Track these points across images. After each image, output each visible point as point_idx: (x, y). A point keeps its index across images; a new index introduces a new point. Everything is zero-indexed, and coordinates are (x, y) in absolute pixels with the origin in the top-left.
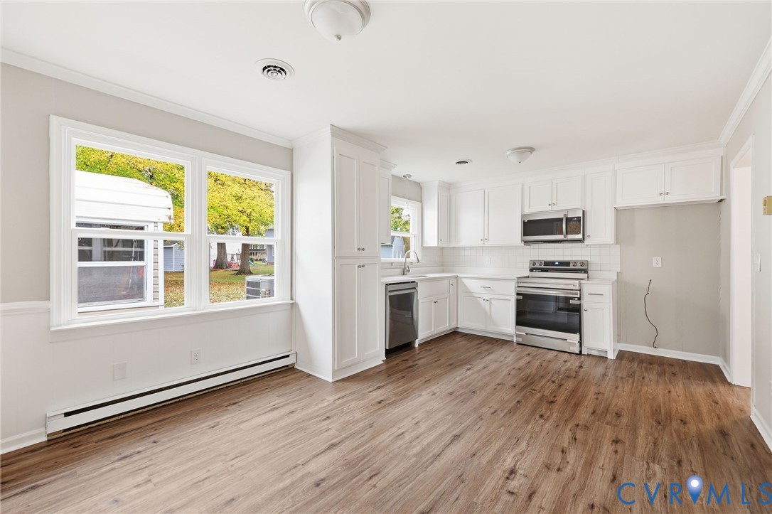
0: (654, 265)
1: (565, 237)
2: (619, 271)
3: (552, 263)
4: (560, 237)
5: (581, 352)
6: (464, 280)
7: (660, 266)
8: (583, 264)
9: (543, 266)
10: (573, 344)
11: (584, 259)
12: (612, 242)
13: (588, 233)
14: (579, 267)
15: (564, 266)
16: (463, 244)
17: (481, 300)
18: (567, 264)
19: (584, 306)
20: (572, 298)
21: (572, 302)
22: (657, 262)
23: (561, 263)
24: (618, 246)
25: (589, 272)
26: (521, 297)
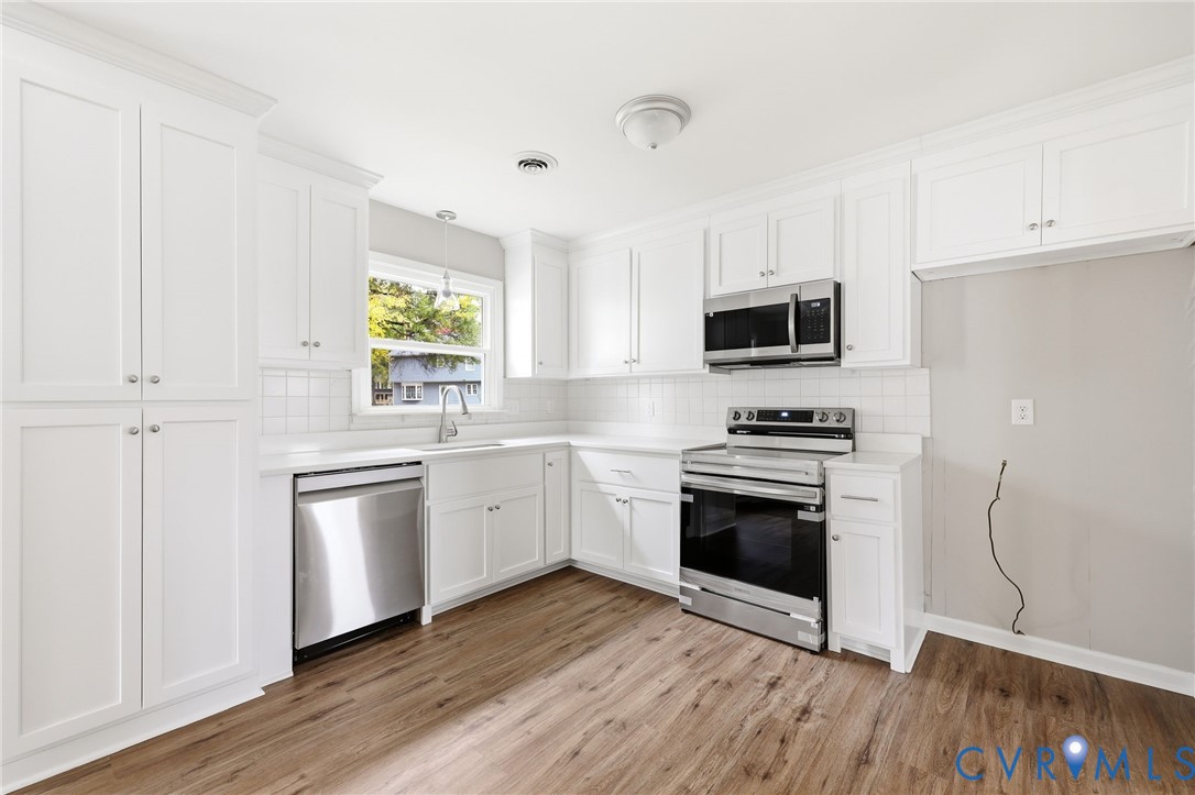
0: (1015, 420)
1: (795, 350)
2: (929, 435)
3: (774, 414)
4: (783, 351)
5: (824, 645)
6: (582, 454)
7: (1029, 421)
8: (841, 415)
9: (754, 422)
10: (805, 626)
11: (846, 403)
12: (908, 362)
13: (847, 340)
14: (832, 423)
15: (800, 423)
16: (593, 372)
17: (613, 500)
18: (806, 415)
19: (833, 529)
20: (802, 506)
21: (801, 515)
22: (1021, 412)
23: (796, 415)
24: (926, 371)
25: (857, 435)
26: (690, 498)
